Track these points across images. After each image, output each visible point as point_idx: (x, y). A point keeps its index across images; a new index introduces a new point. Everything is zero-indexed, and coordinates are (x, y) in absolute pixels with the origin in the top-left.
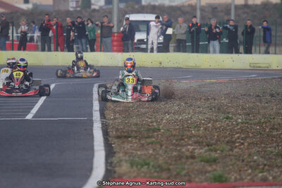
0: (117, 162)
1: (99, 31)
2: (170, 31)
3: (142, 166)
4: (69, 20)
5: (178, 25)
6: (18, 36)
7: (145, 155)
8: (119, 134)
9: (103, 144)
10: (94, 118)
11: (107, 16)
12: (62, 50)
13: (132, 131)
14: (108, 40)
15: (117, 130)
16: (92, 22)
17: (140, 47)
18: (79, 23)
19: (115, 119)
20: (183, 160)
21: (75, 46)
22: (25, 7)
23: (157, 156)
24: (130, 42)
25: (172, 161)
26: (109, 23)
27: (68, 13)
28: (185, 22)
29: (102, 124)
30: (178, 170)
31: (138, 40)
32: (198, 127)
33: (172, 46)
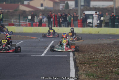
0: (80, 74)
1: (72, 19)
2: (102, 18)
3: (91, 76)
4: (59, 14)
5: (106, 16)
6: (38, 21)
7: (92, 71)
8: (81, 62)
9: (74, 67)
10: (70, 56)
11: (75, 12)
12: (57, 27)
13: (87, 61)
14: (76, 22)
15: (80, 61)
16: (70, 15)
17: (90, 25)
18: (64, 15)
19: (79, 56)
20: (108, 74)
21: (62, 25)
22: (41, 8)
23: (97, 72)
24: (85, 23)
25: (103, 74)
26: (77, 15)
27: (59, 11)
28: (109, 14)
29: (74, 58)
30: (106, 78)
31: (89, 22)
32: (114, 59)
33: (103, 25)
